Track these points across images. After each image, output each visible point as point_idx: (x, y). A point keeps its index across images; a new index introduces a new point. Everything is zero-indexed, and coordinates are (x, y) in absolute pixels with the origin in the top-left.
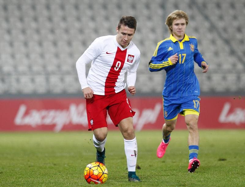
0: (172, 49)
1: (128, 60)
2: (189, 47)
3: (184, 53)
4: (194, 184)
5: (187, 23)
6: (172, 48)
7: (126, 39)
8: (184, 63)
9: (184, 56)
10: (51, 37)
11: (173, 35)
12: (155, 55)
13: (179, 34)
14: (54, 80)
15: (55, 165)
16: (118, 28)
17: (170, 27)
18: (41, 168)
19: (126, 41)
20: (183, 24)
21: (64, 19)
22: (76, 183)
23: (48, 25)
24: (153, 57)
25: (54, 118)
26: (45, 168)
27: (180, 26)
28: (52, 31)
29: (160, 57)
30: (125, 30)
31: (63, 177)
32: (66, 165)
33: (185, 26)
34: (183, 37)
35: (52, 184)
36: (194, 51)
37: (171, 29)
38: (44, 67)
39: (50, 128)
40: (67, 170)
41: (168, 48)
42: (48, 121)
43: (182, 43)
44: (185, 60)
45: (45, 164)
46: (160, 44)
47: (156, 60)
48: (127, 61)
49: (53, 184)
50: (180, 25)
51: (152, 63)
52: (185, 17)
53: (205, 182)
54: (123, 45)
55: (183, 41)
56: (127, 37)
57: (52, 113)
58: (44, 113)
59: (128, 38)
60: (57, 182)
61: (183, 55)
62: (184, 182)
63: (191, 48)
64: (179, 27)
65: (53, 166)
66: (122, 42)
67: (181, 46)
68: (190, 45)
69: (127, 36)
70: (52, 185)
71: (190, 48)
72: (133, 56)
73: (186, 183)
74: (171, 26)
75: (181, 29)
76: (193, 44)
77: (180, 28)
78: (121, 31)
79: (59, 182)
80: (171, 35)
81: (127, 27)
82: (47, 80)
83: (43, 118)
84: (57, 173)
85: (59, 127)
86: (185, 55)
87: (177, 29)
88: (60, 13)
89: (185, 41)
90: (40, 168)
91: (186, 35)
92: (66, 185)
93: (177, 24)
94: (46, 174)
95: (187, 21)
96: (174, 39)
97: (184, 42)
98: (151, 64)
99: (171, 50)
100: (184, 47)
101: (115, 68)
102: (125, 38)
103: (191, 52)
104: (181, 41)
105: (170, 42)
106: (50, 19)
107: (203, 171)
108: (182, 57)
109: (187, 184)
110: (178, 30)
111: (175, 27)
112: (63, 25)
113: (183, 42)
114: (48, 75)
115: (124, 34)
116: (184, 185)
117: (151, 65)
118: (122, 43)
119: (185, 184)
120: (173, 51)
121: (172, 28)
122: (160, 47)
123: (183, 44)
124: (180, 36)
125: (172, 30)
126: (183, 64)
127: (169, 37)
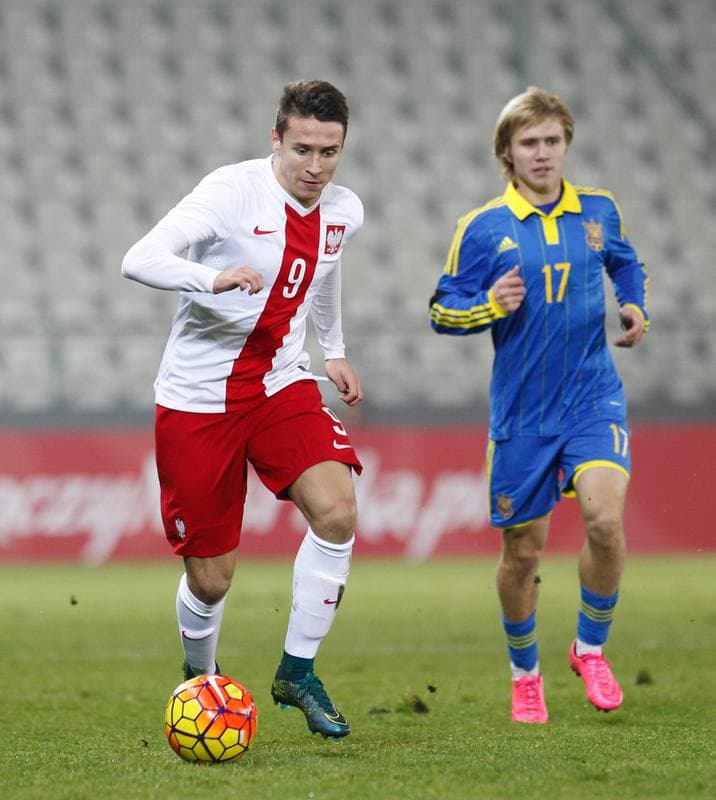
0: (515, 246)
1: (327, 246)
2: (583, 231)
3: (563, 261)
4: (640, 771)
5: (569, 135)
6: (514, 241)
7: (315, 169)
8: (564, 299)
9: (562, 271)
10: (68, 184)
11: (516, 186)
12: (451, 271)
13: (539, 182)
14: (82, 355)
15: (85, 695)
16: (276, 135)
17: (505, 155)
18: (29, 706)
19: (313, 176)
20: (552, 140)
21: (122, 112)
22: (168, 767)
23: (59, 137)
24: (445, 277)
25: (82, 508)
26: (46, 709)
27: (543, 150)
28: (74, 161)
29: (472, 277)
30: (307, 134)
31: (119, 742)
32: (129, 698)
33: (561, 147)
34: (557, 192)
35: (76, 770)
36: (606, 245)
37: (509, 160)
38: (43, 303)
39: (65, 548)
40: (134, 715)
41: (499, 242)
42: (57, 521)
43: (554, 221)
44: (566, 287)
45: (44, 692)
46: (467, 225)
47: (455, 289)
48: (326, 253)
49: (79, 773)
50: (542, 144)
51: (441, 303)
52: (559, 112)
53: (685, 765)
54: (303, 194)
55: (557, 211)
56: (318, 160)
57: (74, 489)
58: (41, 488)
59: (320, 167)
60: (94, 765)
61: (558, 267)
62: (603, 766)
63: (590, 237)
64: (537, 153)
65: (77, 699)
66: (301, 183)
67: (551, 233)
68: (584, 224)
69: (316, 156)
70: (74, 776)
71: (586, 237)
72: (342, 228)
73: (608, 770)
74: (507, 150)
75: (548, 159)
76: (597, 221)
77: (542, 155)
78: (290, 139)
79: (103, 763)
80: (510, 187)
81: (312, 123)
82: (55, 357)
83: (39, 508)
84: (94, 727)
85: (102, 544)
86: (566, 267)
87: (531, 161)
88: (105, 88)
89: (565, 212)
90: (27, 709)
91: (567, 185)
92: (131, 778)
93: (530, 142)
94: (50, 734)
95: (570, 129)
96: (519, 204)
97: (562, 216)
98: (436, 306)
99: (509, 248)
100: (561, 238)
101: (286, 289)
102: (309, 165)
103: (588, 254)
104: (548, 209)
105: (505, 214)
106: (65, 113)
107: (678, 721)
108: (557, 277)
109: (614, 770)
110: (537, 165)
111: (522, 153)
112: (117, 136)
113: (558, 218)
114: (56, 336)
115: (304, 149)
116: (602, 778)
117: (435, 310)
118: (300, 188)
119: (606, 775)
120: (520, 255)
121: (511, 156)
122: (467, 237)
123: (558, 222)
124: (542, 191)
125: (511, 166)
126: (562, 305)
127: (501, 192)
